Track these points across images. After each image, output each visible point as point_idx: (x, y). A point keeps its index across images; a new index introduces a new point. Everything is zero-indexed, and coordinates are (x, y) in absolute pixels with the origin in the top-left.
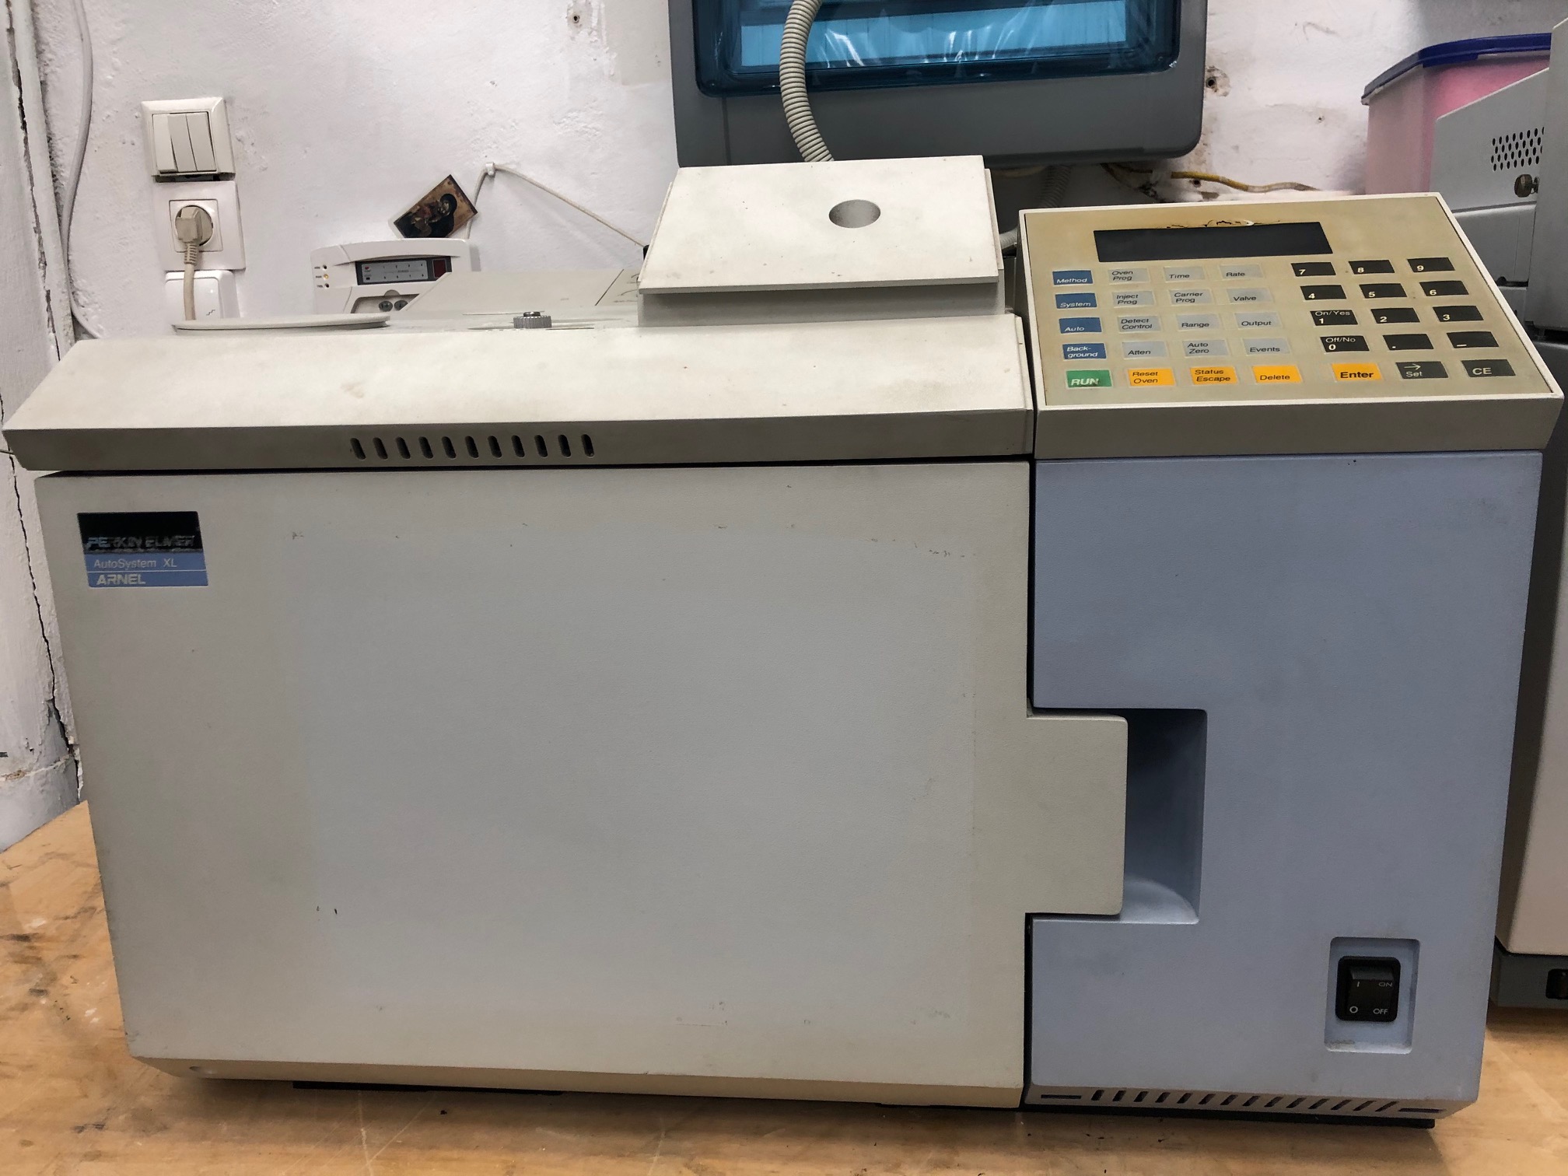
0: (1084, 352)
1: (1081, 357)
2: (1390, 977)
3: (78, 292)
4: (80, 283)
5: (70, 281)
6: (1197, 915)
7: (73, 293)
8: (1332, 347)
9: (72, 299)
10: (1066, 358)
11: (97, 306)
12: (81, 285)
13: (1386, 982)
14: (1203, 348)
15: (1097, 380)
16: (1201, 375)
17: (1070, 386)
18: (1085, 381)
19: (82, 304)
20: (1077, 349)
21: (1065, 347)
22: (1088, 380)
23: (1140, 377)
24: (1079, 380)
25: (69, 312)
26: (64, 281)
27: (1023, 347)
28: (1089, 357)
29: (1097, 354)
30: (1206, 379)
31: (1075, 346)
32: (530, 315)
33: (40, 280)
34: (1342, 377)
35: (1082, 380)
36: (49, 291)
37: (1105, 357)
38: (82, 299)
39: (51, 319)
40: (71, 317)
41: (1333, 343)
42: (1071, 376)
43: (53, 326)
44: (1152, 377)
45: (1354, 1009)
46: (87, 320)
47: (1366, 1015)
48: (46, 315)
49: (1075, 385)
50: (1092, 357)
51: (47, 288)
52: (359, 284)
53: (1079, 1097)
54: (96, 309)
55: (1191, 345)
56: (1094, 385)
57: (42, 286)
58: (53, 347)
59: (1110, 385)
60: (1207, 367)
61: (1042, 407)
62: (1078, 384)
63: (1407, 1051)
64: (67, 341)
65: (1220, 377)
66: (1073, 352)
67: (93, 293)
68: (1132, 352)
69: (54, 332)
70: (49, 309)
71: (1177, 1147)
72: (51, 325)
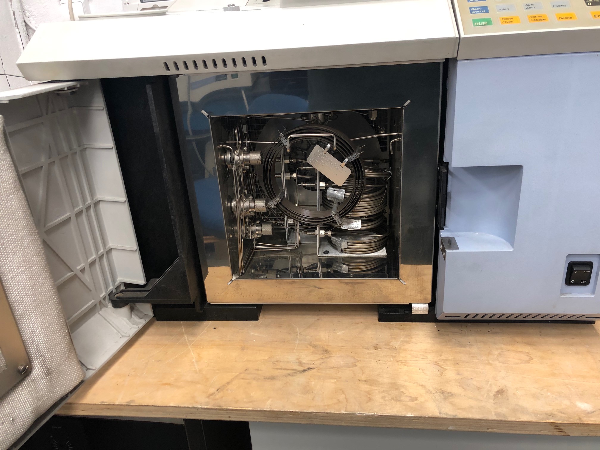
0: (479, 10)
1: (478, 13)
2: (589, 269)
3: (25, 11)
4: (26, 7)
5: (22, 6)
6: (513, 247)
7: (23, 12)
8: (590, 4)
9: (24, 14)
10: (471, 13)
11: (34, 17)
12: (26, 8)
13: (587, 270)
14: (532, 6)
15: (486, 22)
16: (532, 18)
17: (474, 26)
18: (481, 24)
19: (28, 16)
20: (476, 9)
21: (470, 8)
22: (482, 23)
23: (505, 20)
24: (478, 23)
25: (23, 20)
26: (20, 7)
27: (452, 9)
28: (482, 12)
29: (485, 11)
30: (535, 20)
31: (475, 8)
32: (230, 6)
33: (10, 6)
34: (595, 17)
35: (479, 23)
36: (14, 11)
37: (489, 12)
38: (28, 14)
39: (16, 23)
40: (24, 22)
41: (590, 2)
42: (474, 21)
43: (17, 26)
44: (510, 20)
45: (573, 281)
46: (30, 23)
47: (578, 283)
48: (14, 22)
49: (476, 25)
50: (483, 13)
51: (13, 10)
52: (141, 3)
53: (460, 317)
54: (33, 18)
55: (527, 5)
56: (485, 25)
57: (11, 9)
58: (18, 36)
59: (492, 25)
60: (534, 15)
61: (463, 35)
62: (478, 25)
63: (592, 296)
64: (24, 32)
65: (541, 18)
66: (474, 11)
67: (32, 11)
68: (500, 9)
69: (18, 29)
70: (15, 19)
71: (496, 333)
72: (16, 26)
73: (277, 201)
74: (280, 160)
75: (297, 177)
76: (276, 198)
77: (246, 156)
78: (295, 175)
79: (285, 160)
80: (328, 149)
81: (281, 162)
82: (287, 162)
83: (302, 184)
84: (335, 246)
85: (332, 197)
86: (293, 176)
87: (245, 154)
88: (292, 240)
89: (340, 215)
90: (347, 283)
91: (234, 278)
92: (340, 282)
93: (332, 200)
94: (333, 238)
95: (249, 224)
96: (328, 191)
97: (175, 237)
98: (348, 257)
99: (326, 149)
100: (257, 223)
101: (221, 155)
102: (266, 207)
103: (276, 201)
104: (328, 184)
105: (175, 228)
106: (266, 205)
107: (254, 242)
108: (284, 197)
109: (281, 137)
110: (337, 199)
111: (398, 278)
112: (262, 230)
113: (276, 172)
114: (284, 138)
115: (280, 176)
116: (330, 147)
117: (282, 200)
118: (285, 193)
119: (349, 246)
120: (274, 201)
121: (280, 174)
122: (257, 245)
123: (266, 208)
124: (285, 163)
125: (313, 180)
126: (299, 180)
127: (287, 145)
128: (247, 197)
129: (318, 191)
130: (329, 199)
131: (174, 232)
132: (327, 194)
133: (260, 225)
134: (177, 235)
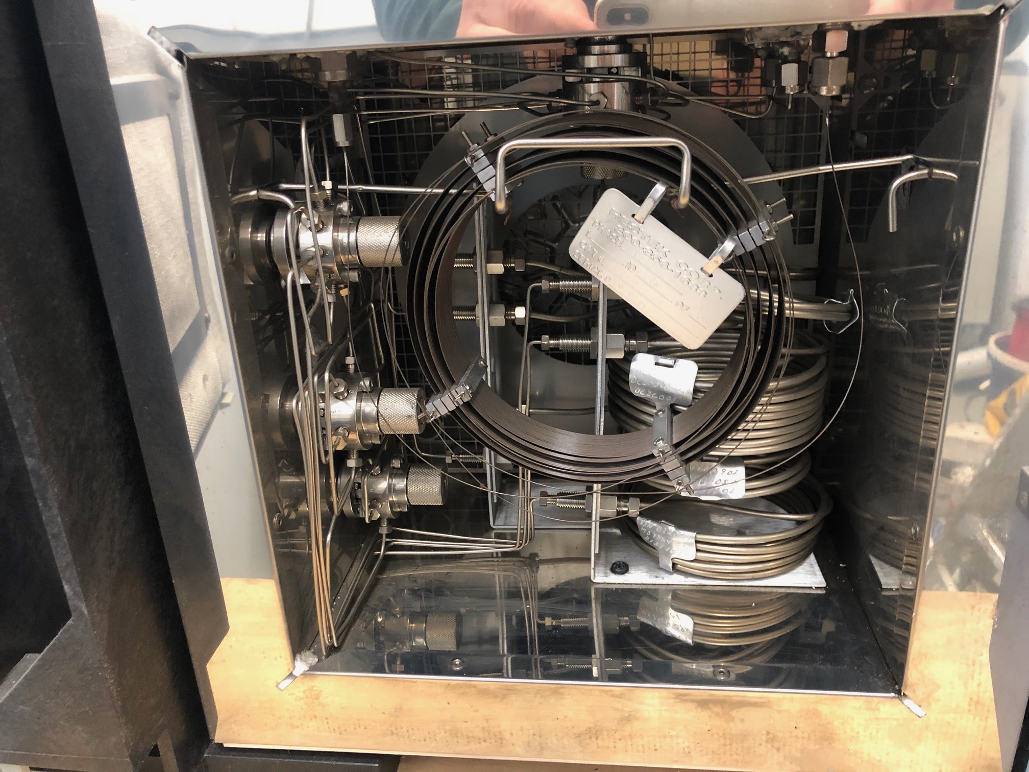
73: (458, 398)
74: (475, 263)
75: (530, 319)
76: (454, 386)
77: (346, 234)
78: (520, 312)
79: (489, 260)
80: (655, 202)
81: (475, 267)
82: (497, 268)
83: (546, 341)
84: (652, 549)
85: (647, 388)
86: (514, 315)
87: (345, 225)
88: (506, 517)
89: (682, 454)
90: (704, 704)
91: (301, 667)
92: (681, 698)
93: (648, 396)
94: (645, 524)
95: (364, 469)
96: (634, 366)
97: (50, 537)
98: (694, 588)
99: (649, 204)
100: (394, 468)
101: (256, 229)
102: (420, 416)
103: (454, 398)
104: (633, 342)
105: (45, 504)
106: (419, 410)
107: (384, 530)
108: (483, 383)
109: (475, 159)
110: (667, 394)
111: (899, 692)
112: (410, 489)
113: (457, 302)
114: (485, 161)
115: (473, 315)
116: (665, 195)
117: (475, 394)
118: (489, 370)
119: (700, 554)
120: (446, 399)
121: (473, 309)
122: (392, 535)
123: (420, 422)
124: (489, 272)
125: (586, 328)
126: (537, 329)
127: (495, 189)
128: (351, 381)
129: (601, 367)
130: (638, 392)
131: (44, 519)
132: (632, 377)
133: (404, 472)
134: (56, 530)
